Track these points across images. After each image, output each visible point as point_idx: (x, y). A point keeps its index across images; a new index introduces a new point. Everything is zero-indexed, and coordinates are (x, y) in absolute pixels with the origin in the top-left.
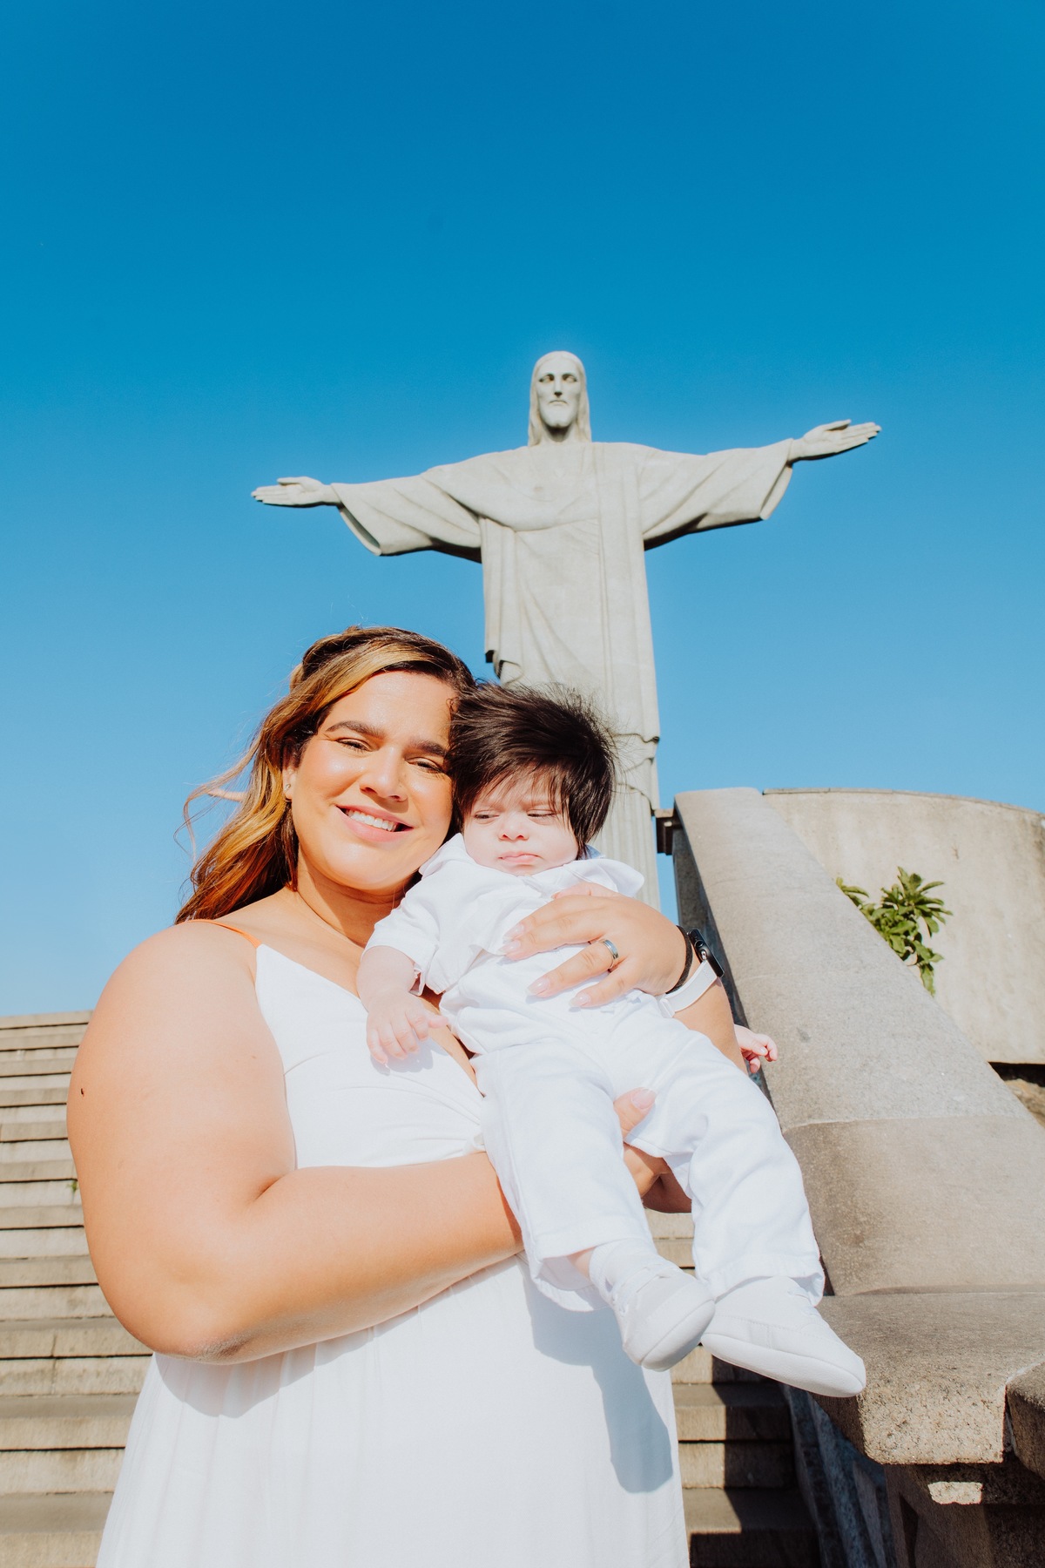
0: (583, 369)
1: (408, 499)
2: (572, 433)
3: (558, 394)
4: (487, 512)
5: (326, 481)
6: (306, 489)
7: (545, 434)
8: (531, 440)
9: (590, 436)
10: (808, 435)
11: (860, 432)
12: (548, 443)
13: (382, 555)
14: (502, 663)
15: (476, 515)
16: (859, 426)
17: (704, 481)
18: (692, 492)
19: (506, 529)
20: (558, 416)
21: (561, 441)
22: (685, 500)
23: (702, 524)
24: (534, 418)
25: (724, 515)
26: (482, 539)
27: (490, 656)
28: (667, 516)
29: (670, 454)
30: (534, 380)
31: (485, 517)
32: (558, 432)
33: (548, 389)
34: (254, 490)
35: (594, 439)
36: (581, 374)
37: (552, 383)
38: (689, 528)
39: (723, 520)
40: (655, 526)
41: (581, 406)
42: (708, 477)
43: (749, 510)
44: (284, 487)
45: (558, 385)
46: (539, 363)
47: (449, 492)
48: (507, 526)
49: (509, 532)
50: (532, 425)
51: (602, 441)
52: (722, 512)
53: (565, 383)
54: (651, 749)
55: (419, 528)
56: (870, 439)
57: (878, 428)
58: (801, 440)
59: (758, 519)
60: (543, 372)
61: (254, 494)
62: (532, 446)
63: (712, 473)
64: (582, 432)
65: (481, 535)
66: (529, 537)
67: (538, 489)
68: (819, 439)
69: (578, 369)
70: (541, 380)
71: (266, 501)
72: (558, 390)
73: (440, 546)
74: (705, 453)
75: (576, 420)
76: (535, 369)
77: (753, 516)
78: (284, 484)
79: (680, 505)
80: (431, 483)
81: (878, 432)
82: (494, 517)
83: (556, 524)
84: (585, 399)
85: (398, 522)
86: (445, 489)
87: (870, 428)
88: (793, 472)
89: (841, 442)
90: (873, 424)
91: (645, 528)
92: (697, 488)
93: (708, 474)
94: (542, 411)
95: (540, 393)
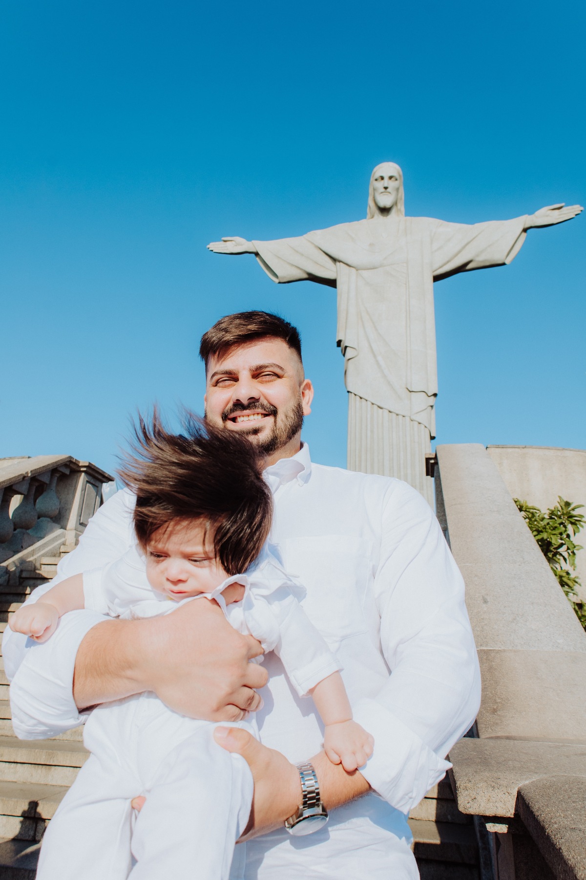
0: (401, 173)
1: (295, 250)
2: (393, 211)
3: (386, 188)
4: (341, 259)
5: (249, 240)
6: (238, 244)
7: (377, 212)
8: (369, 216)
9: (404, 213)
10: (538, 213)
11: (570, 211)
12: (379, 218)
13: (279, 283)
14: (346, 347)
15: (334, 260)
16: (570, 207)
17: (472, 241)
18: (464, 247)
19: (352, 268)
20: (385, 201)
21: (387, 215)
22: (459, 252)
23: (469, 267)
24: (371, 202)
25: (482, 261)
26: (337, 274)
27: (339, 343)
28: (448, 262)
29: (451, 224)
30: (372, 179)
31: (340, 261)
32: (385, 211)
33: (380, 185)
34: (209, 244)
35: (407, 215)
36: (400, 176)
37: (383, 181)
38: (461, 269)
39: (482, 265)
40: (440, 267)
41: (400, 195)
42: (474, 238)
43: (498, 259)
44: (225, 243)
45: (386, 182)
46: (375, 169)
47: (320, 247)
48: (352, 267)
49: (353, 270)
50: (370, 207)
51: (411, 216)
52: (481, 260)
53: (390, 181)
54: (432, 400)
55: (301, 267)
56: (576, 215)
57: (582, 208)
58: (533, 215)
59: (504, 264)
60: (378, 175)
61: (208, 246)
62: (369, 219)
63: (477, 236)
64: (399, 211)
65: (337, 272)
66: (365, 273)
67: (371, 245)
68: (544, 215)
69: (399, 173)
70: (376, 180)
71: (214, 251)
72: (386, 185)
73: (313, 278)
74: (472, 223)
75: (396, 203)
76: (373, 173)
77: (501, 262)
78: (225, 241)
79: (456, 255)
80: (309, 241)
81: (581, 211)
82: (346, 262)
83: (381, 266)
84: (402, 190)
85: (289, 263)
86: (317, 244)
87: (577, 209)
88: (527, 235)
89: (558, 217)
90: (579, 206)
91: (435, 269)
92: (467, 245)
93: (474, 236)
94: (376, 198)
95: (375, 187)
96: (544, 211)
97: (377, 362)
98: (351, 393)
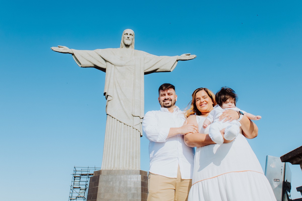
1: (90, 55)
2: (130, 47)
3: (128, 38)
4: (108, 61)
5: (70, 48)
6: (65, 49)
7: (124, 46)
8: (121, 47)
9: (134, 48)
12: (125, 48)
13: (81, 67)
14: (108, 96)
15: (106, 61)
16: (192, 55)
18: (156, 63)
20: (128, 42)
21: (128, 48)
22: (154, 65)
23: (157, 71)
24: (122, 42)
25: (162, 69)
26: (106, 67)
27: (105, 94)
28: (150, 68)
30: (123, 34)
31: (108, 62)
32: (127, 46)
33: (126, 36)
36: (134, 34)
39: (162, 71)
40: (147, 69)
43: (168, 69)
45: (129, 36)
46: (125, 31)
48: (113, 64)
49: (113, 66)
50: (121, 44)
51: (137, 50)
53: (130, 36)
54: (142, 120)
55: (91, 62)
56: (194, 58)
58: (180, 56)
59: (170, 71)
60: (126, 32)
61: (51, 48)
64: (132, 47)
66: (118, 67)
67: (121, 57)
68: (184, 56)
69: (133, 33)
70: (125, 34)
71: (53, 50)
72: (128, 37)
73: (96, 67)
74: (159, 56)
75: (131, 44)
76: (124, 32)
77: (169, 71)
78: (59, 47)
79: (153, 66)
80: (96, 52)
81: (196, 57)
82: (110, 62)
83: (125, 66)
84: (134, 40)
85: (87, 60)
86: (99, 54)
87: (194, 56)
88: (178, 62)
89: (188, 58)
90: (195, 55)
91: (145, 70)
92: (157, 63)
93: (160, 60)
94: (124, 41)
95: (124, 37)
96: (184, 55)
97: (121, 103)
98: (108, 115)
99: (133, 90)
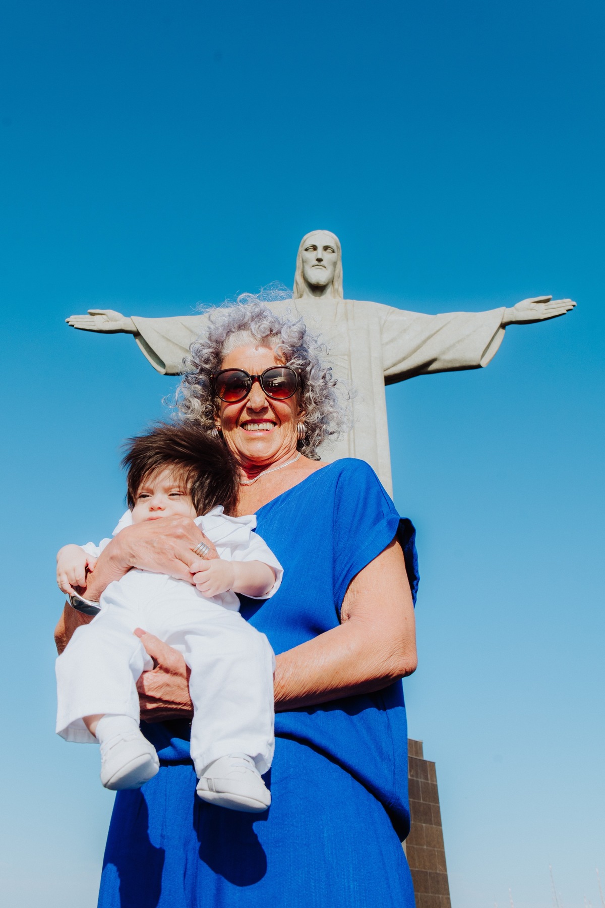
0: (339, 244)
1: (192, 332)
2: (329, 290)
3: (319, 260)
5: (127, 315)
6: (110, 319)
7: (307, 290)
8: (295, 295)
9: (342, 295)
10: (518, 305)
11: (560, 306)
12: (309, 297)
16: (560, 301)
17: (435, 333)
18: (424, 342)
20: (318, 276)
21: (321, 296)
22: (418, 347)
23: (433, 367)
24: (299, 278)
25: (450, 361)
28: (404, 359)
29: (406, 312)
30: (301, 249)
32: (317, 289)
33: (311, 256)
34: (69, 317)
35: (345, 297)
36: (337, 247)
37: (315, 252)
38: (421, 370)
39: (450, 365)
40: (394, 365)
41: (337, 271)
42: (438, 331)
43: (471, 357)
44: (92, 317)
45: (320, 253)
46: (305, 237)
50: (297, 283)
51: (352, 299)
52: (449, 359)
53: (325, 253)
56: (568, 311)
57: (574, 303)
58: (513, 308)
59: (479, 367)
60: (309, 243)
61: (67, 320)
62: (296, 299)
63: (441, 328)
64: (335, 291)
68: (526, 308)
69: (336, 244)
70: (306, 250)
71: (75, 326)
72: (320, 256)
74: (434, 313)
75: (332, 281)
76: (302, 241)
77: (474, 363)
78: (92, 314)
79: (415, 351)
81: (574, 306)
84: (340, 266)
85: (182, 348)
87: (568, 303)
88: (506, 333)
89: (545, 312)
90: (569, 300)
91: (386, 366)
92: (429, 338)
93: (437, 329)
94: (305, 272)
95: (304, 259)
99: (349, 440)
